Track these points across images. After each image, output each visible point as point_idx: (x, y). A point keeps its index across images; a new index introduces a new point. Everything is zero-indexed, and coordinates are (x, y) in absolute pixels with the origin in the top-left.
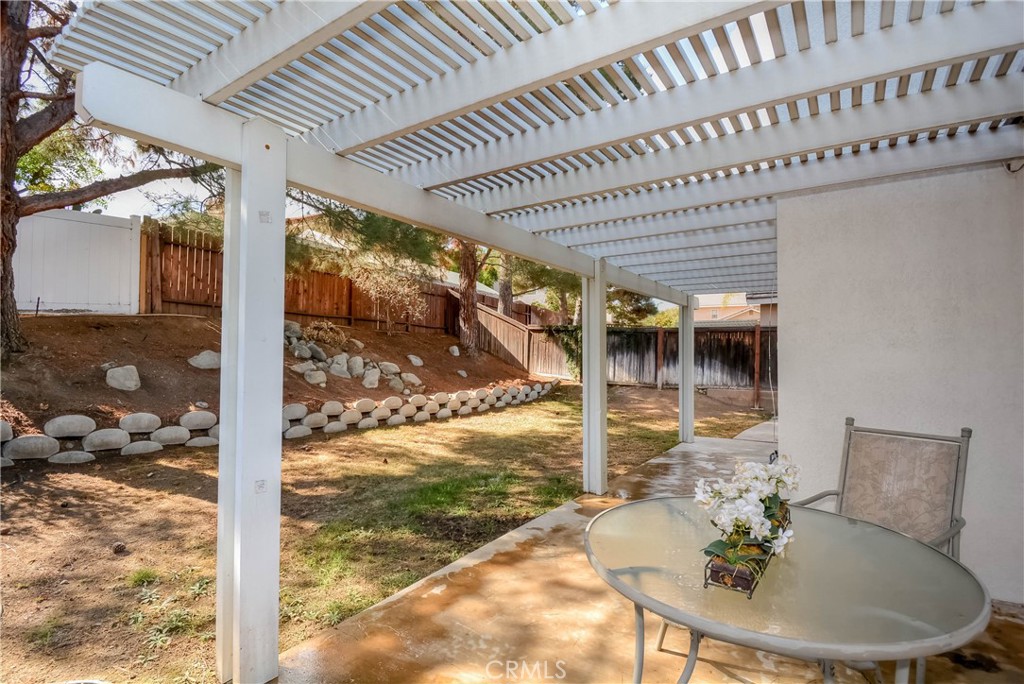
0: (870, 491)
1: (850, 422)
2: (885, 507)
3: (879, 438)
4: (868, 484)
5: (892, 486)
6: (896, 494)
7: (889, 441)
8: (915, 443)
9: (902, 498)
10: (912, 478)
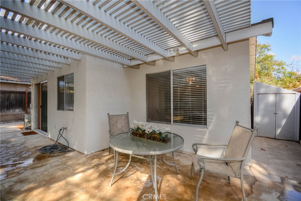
0: (116, 128)
1: (108, 114)
2: (119, 130)
3: (115, 117)
4: (115, 127)
5: (119, 126)
6: (120, 127)
7: (117, 117)
8: (121, 117)
9: (121, 128)
10: (122, 123)
